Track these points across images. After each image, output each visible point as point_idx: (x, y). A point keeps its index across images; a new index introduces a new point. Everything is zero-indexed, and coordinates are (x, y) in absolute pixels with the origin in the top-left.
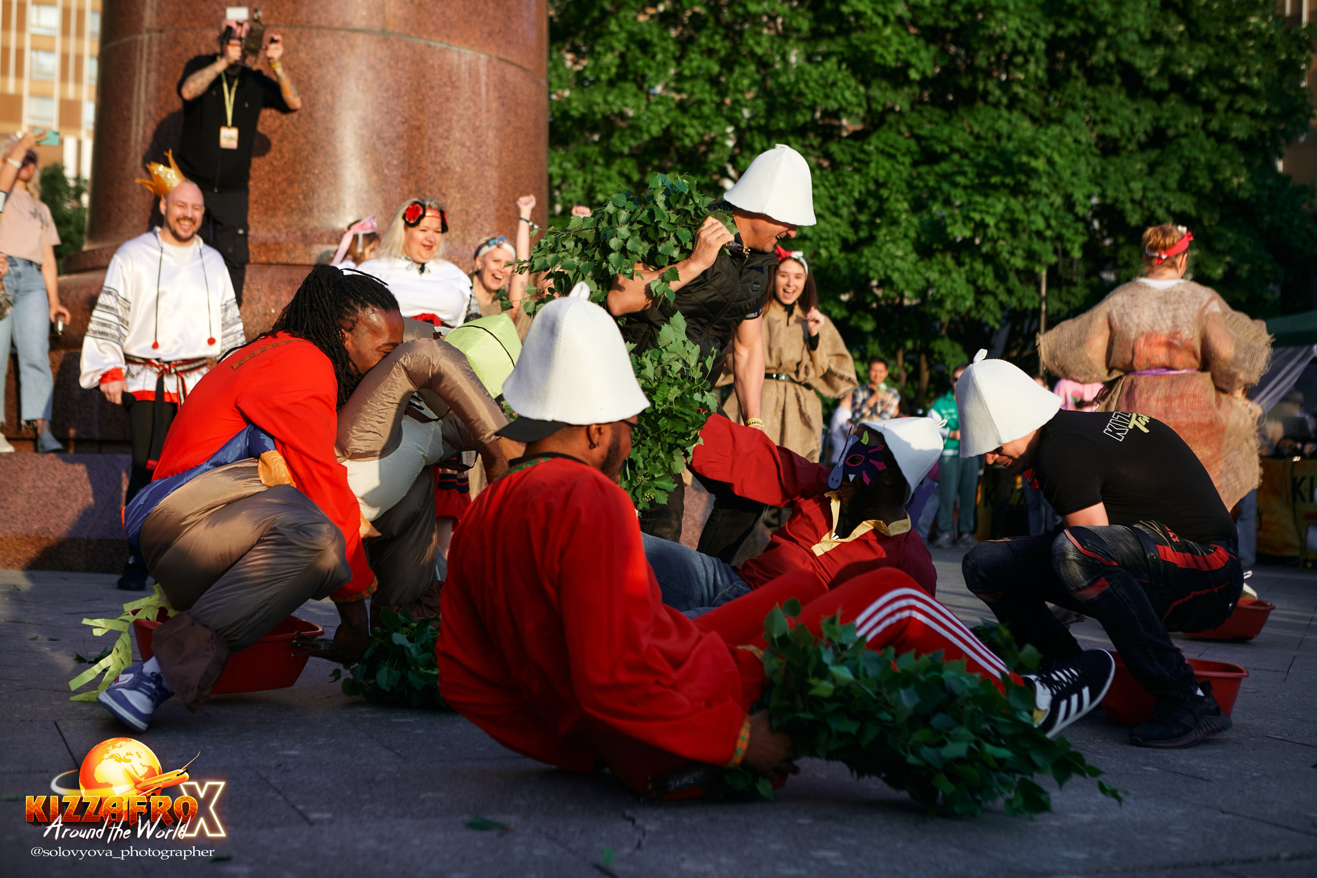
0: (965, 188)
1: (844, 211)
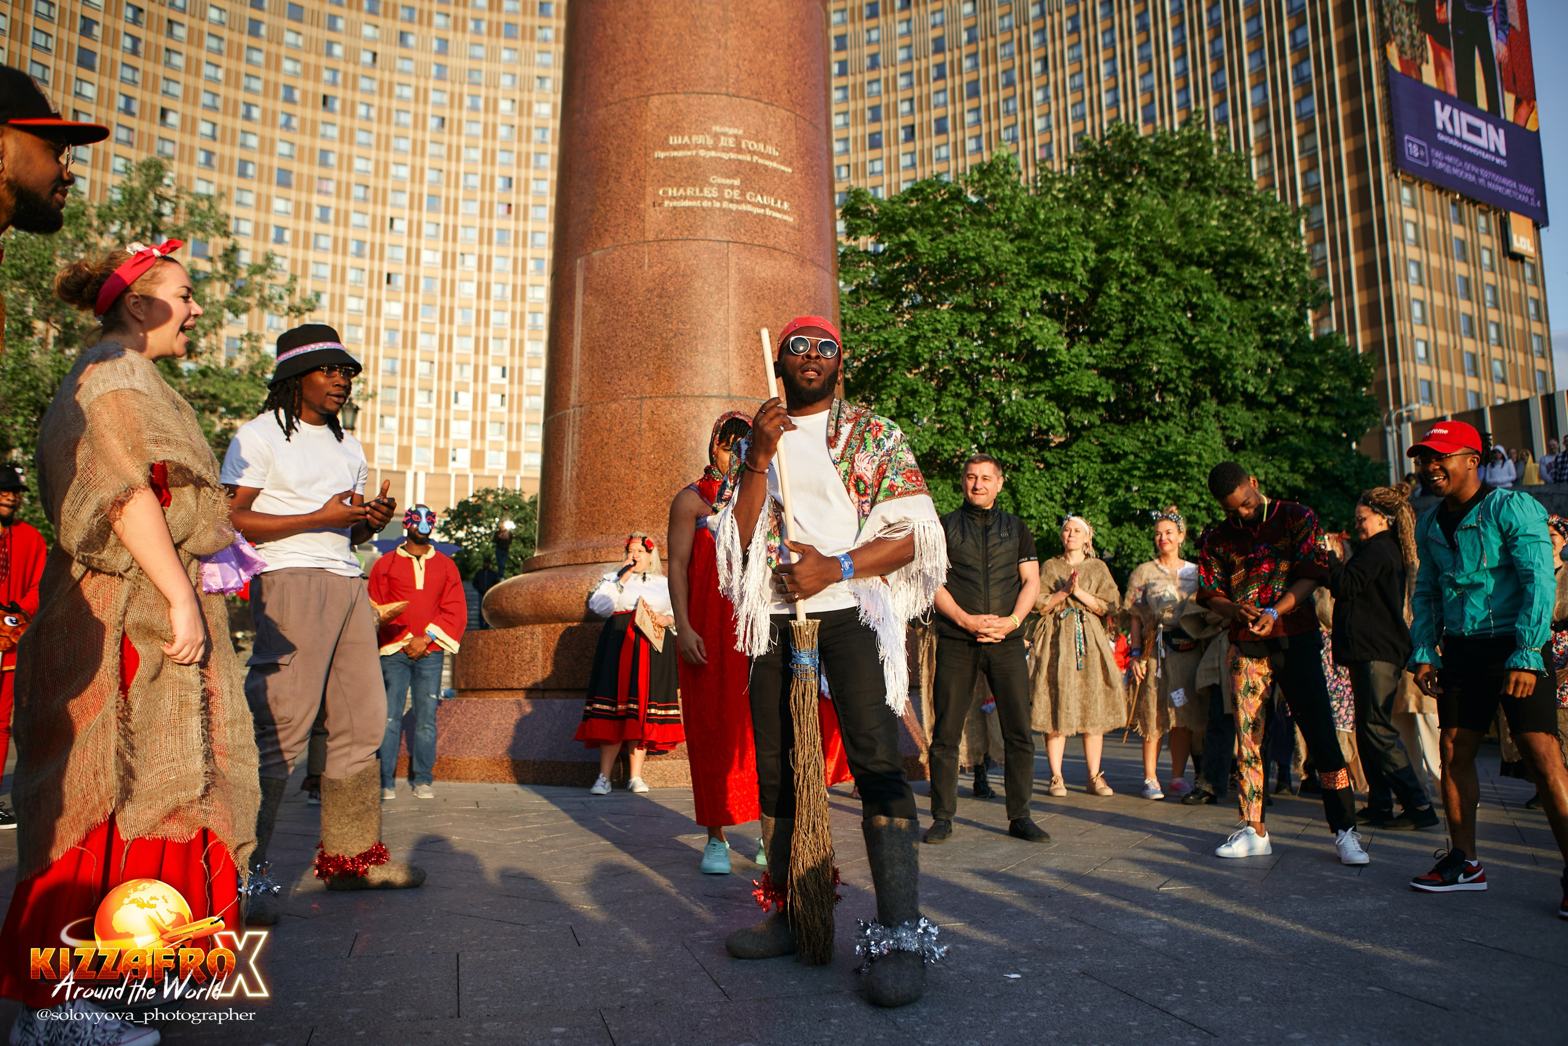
0: (1140, 477)
1: (1058, 497)
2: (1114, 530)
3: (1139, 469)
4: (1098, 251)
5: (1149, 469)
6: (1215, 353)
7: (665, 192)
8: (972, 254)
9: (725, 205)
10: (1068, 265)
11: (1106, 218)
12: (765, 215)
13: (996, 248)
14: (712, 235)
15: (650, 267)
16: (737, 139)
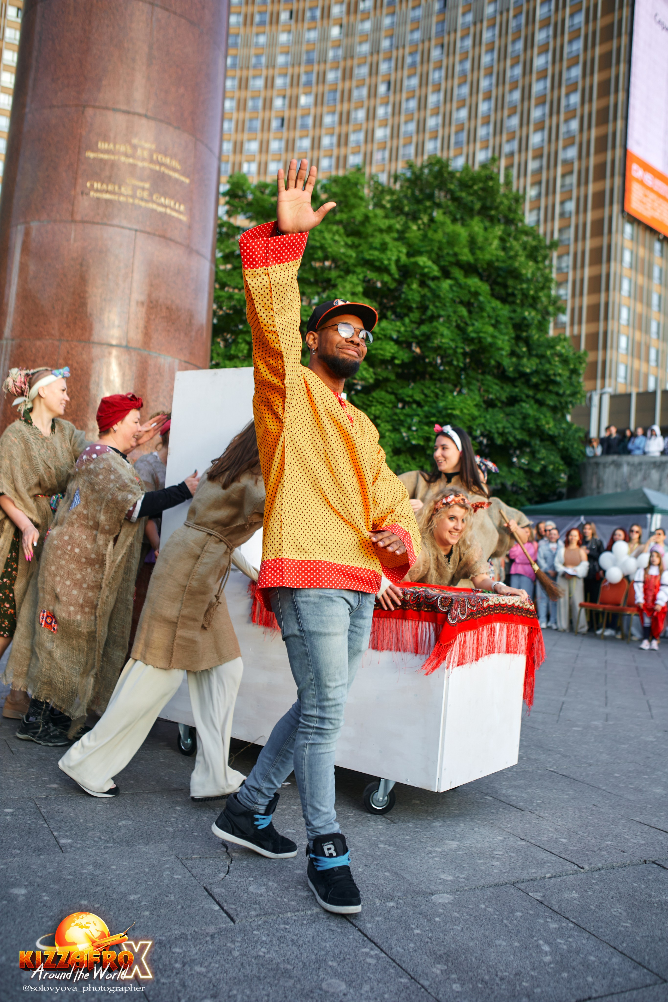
2: (395, 458)
3: (418, 415)
4: (409, 255)
5: (427, 417)
6: (483, 340)
7: (92, 186)
8: (318, 244)
9: (137, 201)
10: (386, 262)
11: (419, 229)
12: (165, 214)
13: (336, 241)
14: (125, 223)
15: (75, 241)
16: (151, 153)
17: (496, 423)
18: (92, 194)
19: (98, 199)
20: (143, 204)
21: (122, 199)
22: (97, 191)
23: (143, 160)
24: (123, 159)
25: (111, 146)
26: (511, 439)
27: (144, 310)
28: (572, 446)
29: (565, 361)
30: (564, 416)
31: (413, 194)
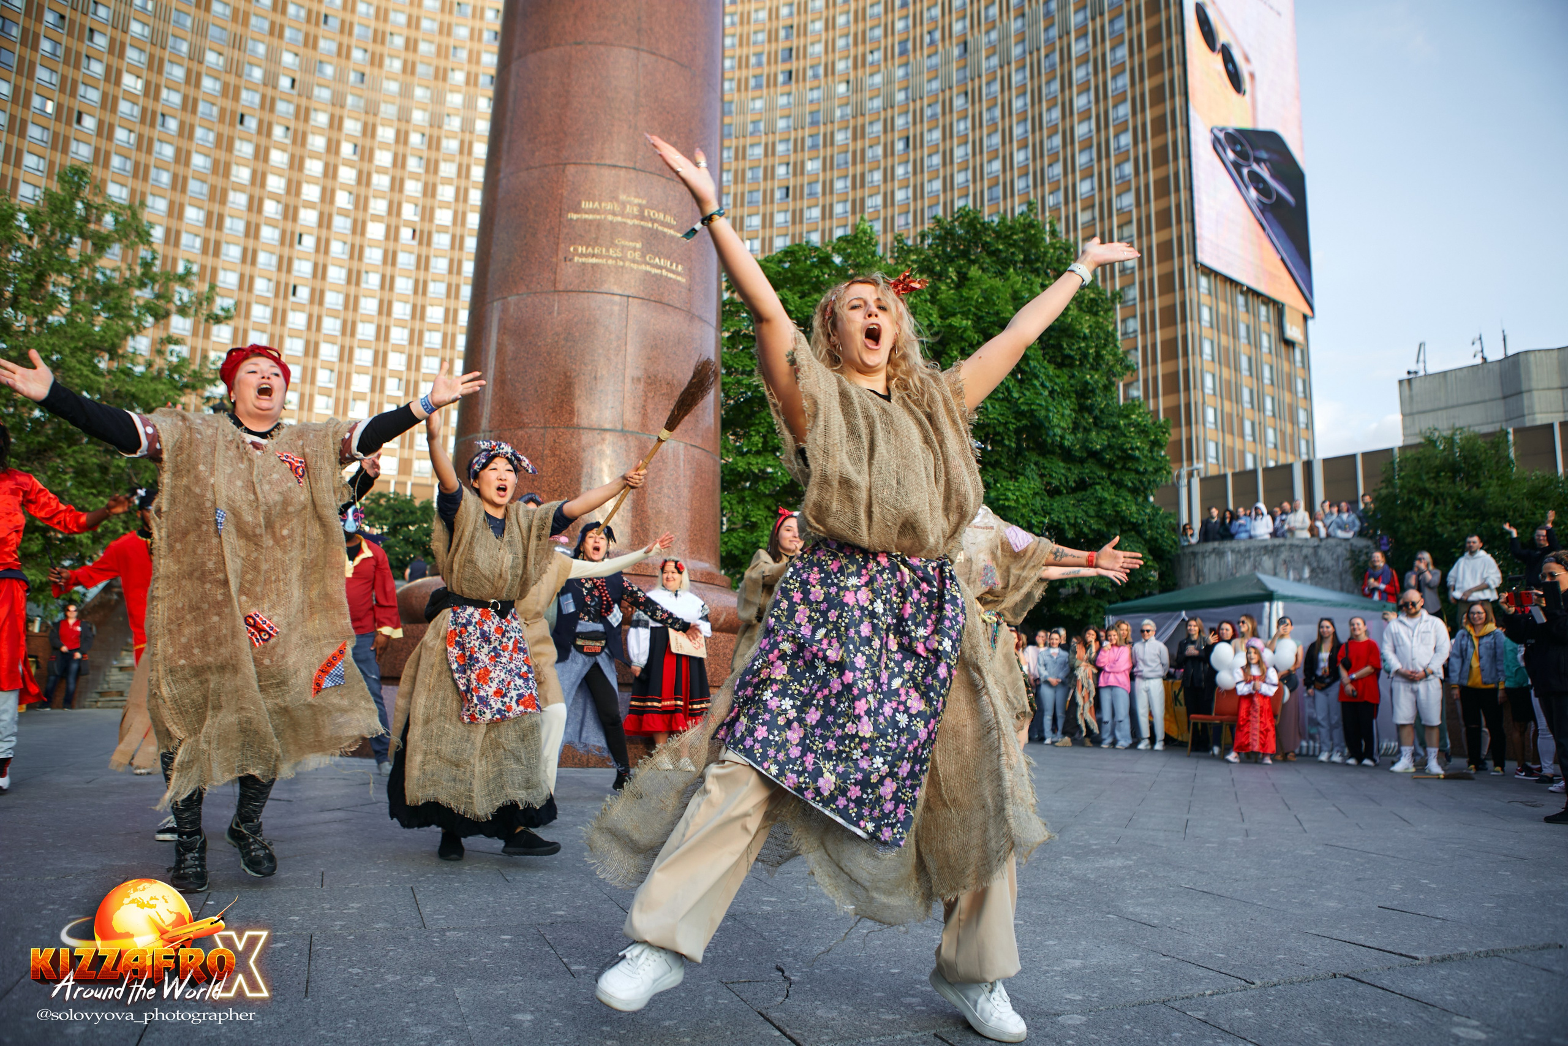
7: (576, 250)
9: (627, 264)
12: (661, 276)
14: (616, 290)
15: (559, 314)
16: (641, 208)
17: (1065, 512)
18: (576, 259)
19: (584, 264)
20: (635, 266)
21: (610, 262)
22: (582, 255)
23: (635, 217)
24: (610, 218)
25: (597, 204)
26: (1086, 530)
27: (641, 386)
28: (1162, 535)
29: (1143, 431)
30: (1146, 498)
31: (944, 251)
